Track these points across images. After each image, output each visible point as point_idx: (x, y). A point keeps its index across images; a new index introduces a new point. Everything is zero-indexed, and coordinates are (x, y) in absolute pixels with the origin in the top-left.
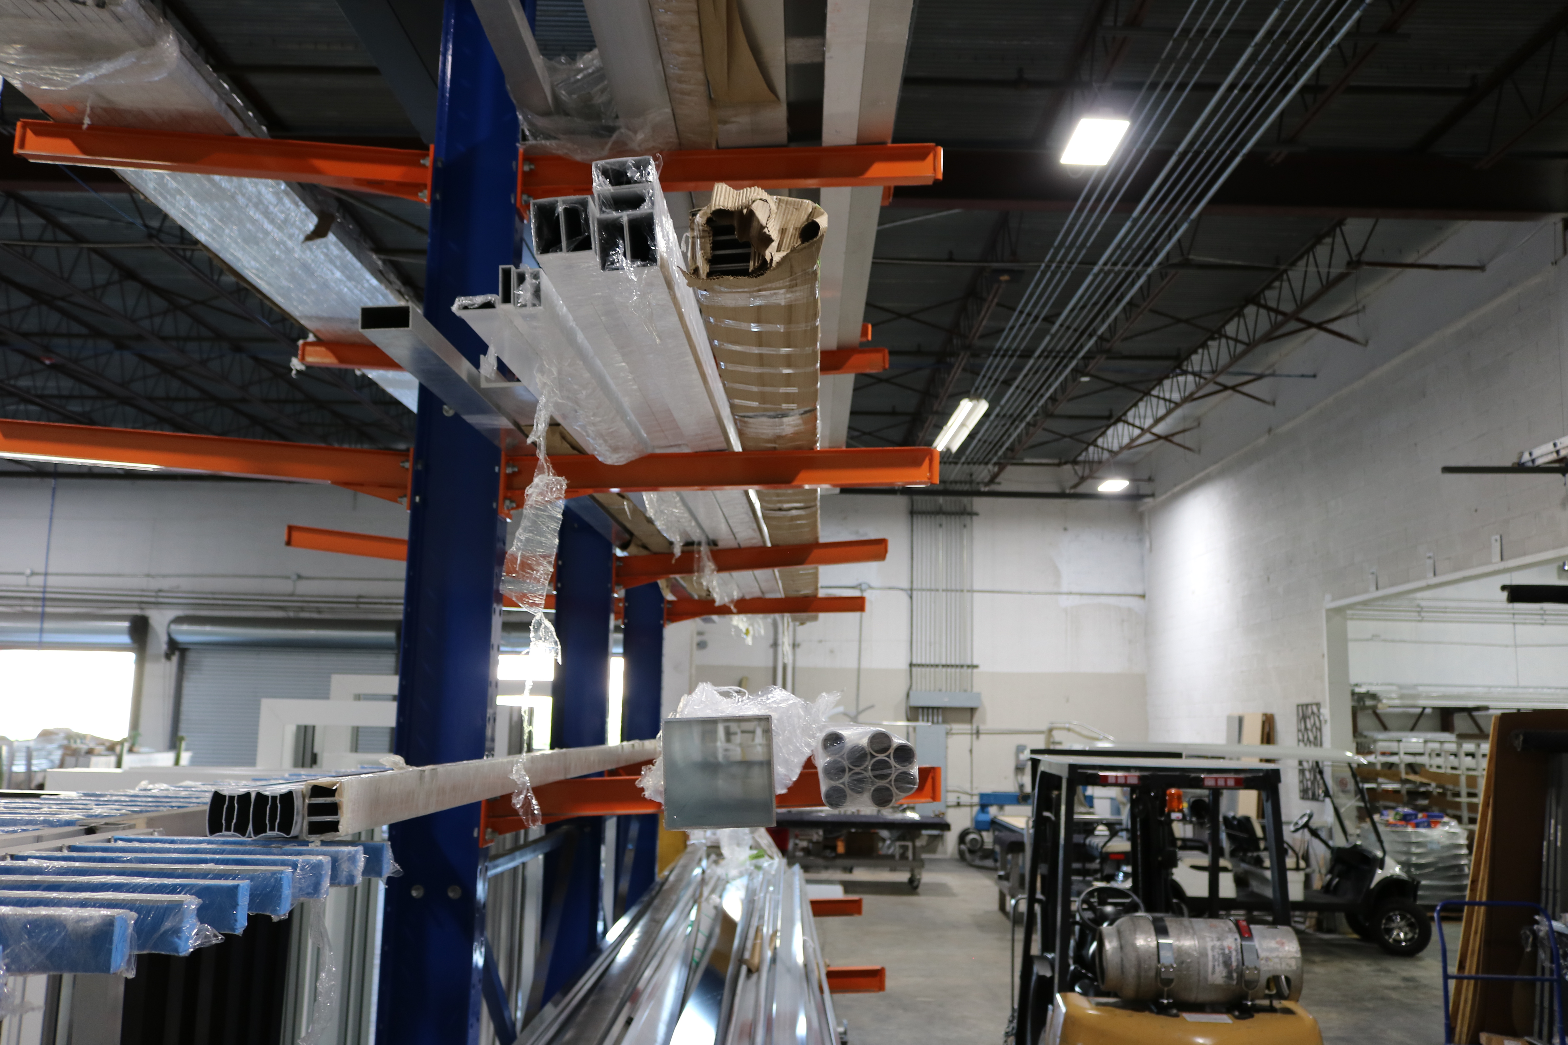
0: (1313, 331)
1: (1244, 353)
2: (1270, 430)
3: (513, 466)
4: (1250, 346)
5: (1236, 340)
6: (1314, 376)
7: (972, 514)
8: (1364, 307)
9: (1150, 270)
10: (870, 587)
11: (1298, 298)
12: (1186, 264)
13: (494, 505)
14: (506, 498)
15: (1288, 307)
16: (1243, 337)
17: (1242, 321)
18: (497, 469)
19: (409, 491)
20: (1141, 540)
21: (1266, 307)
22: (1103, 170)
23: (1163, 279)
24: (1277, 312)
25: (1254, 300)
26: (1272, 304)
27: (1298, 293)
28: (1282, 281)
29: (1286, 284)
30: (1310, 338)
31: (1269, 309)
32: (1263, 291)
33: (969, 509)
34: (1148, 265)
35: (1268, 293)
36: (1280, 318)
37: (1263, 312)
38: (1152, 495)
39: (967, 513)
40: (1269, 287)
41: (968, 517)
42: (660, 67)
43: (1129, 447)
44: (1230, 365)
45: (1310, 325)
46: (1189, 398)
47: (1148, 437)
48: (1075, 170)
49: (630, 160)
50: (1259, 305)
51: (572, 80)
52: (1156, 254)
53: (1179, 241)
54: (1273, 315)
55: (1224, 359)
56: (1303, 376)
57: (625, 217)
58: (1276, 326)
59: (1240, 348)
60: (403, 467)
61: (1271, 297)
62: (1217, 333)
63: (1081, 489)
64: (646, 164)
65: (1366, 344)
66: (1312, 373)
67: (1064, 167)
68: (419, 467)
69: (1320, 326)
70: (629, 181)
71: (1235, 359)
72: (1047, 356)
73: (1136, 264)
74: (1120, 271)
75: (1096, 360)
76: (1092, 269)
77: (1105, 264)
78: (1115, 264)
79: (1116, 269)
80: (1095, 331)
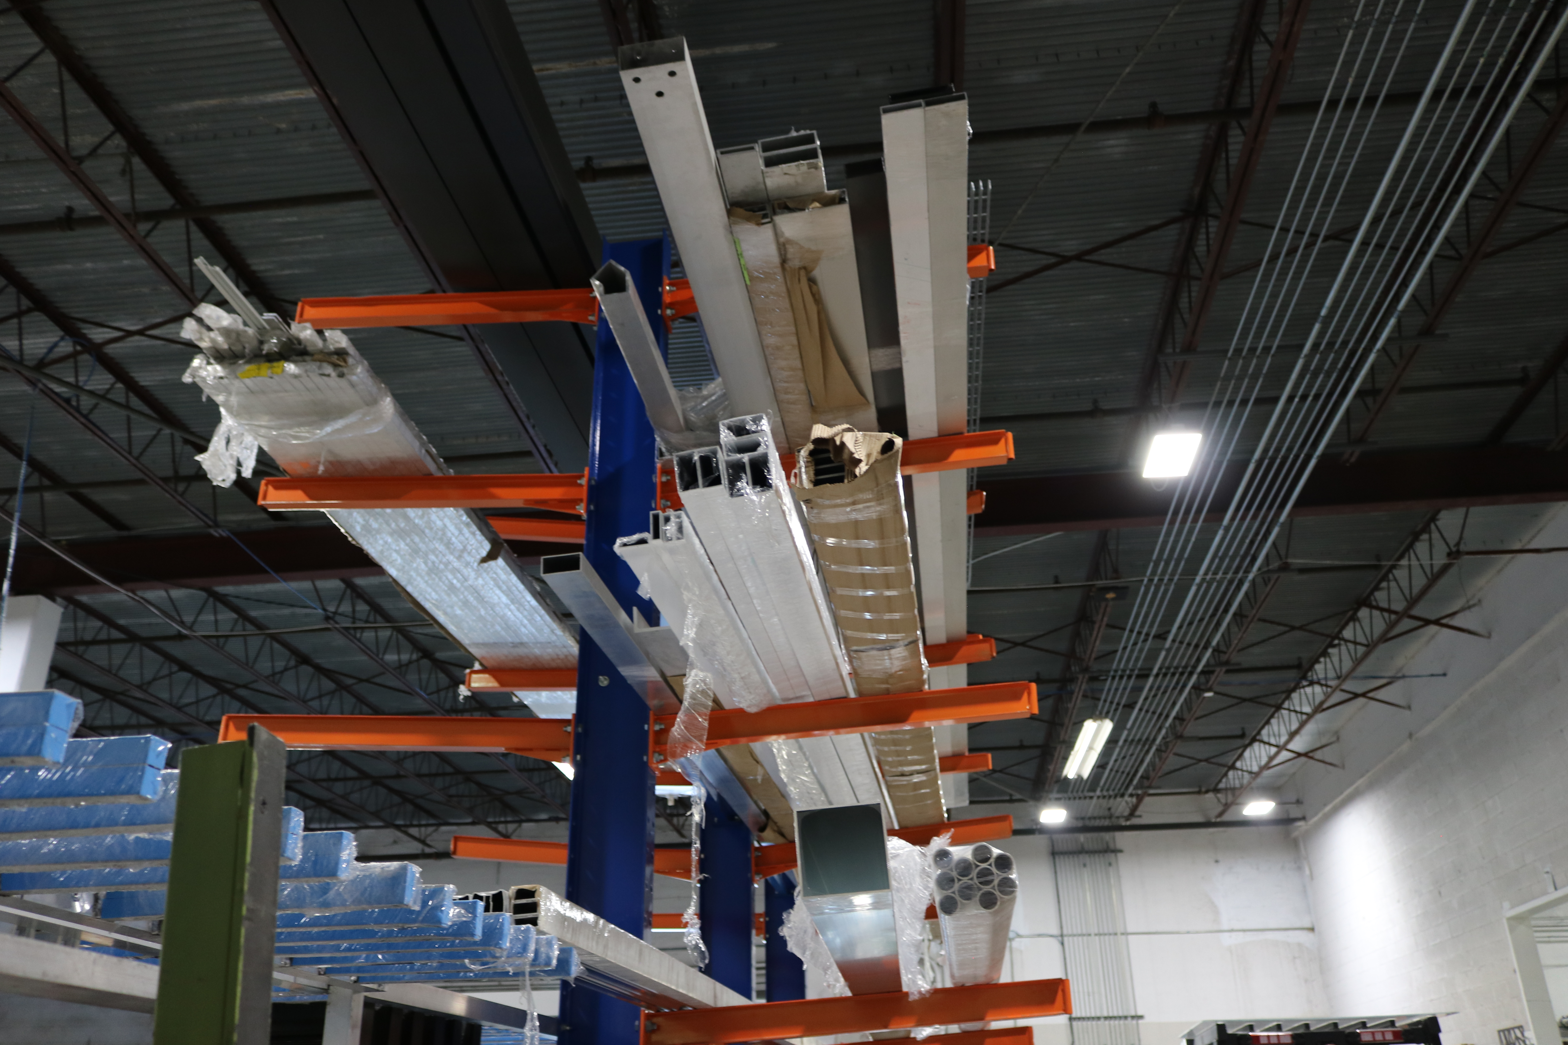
0: (1433, 628)
1: (1366, 655)
3: (660, 724)
4: (1371, 647)
5: (1355, 643)
6: (1445, 675)
7: (1116, 851)
8: (1480, 601)
9: (1251, 576)
11: (1408, 597)
12: (1285, 568)
13: (645, 758)
14: (654, 752)
15: (1399, 606)
16: (1361, 639)
17: (1357, 623)
18: (646, 727)
19: (571, 752)
20: (1300, 869)
21: (1378, 608)
22: (1187, 481)
23: (1266, 584)
24: (1390, 611)
25: (1365, 602)
26: (1384, 605)
27: (1407, 592)
28: (1389, 581)
29: (1393, 584)
30: (1431, 635)
31: (1382, 610)
32: (1372, 593)
33: (1112, 846)
34: (1247, 571)
35: (1377, 594)
36: (1393, 617)
37: (1376, 613)
38: (1303, 819)
39: (1109, 851)
40: (1377, 588)
41: (1113, 855)
42: (769, 382)
43: (1267, 767)
44: (1353, 669)
45: (1427, 622)
46: (1319, 709)
47: (1285, 755)
48: (1159, 483)
49: (748, 418)
50: (1371, 607)
51: (699, 407)
52: (1254, 559)
53: (1274, 544)
54: (1386, 615)
55: (1348, 664)
56: (1432, 675)
57: (746, 458)
58: (1391, 626)
59: (1361, 650)
60: (566, 731)
61: (1380, 597)
62: (1333, 639)
63: (1226, 817)
64: (761, 418)
65: (1489, 636)
66: (1441, 672)
67: (1147, 480)
68: (580, 730)
69: (1437, 622)
70: (748, 432)
71: (1358, 662)
72: (1165, 675)
73: (1236, 572)
74: (1222, 580)
75: (1216, 674)
76: (1194, 579)
77: (1206, 573)
78: (1215, 573)
79: (1218, 577)
80: (1208, 642)
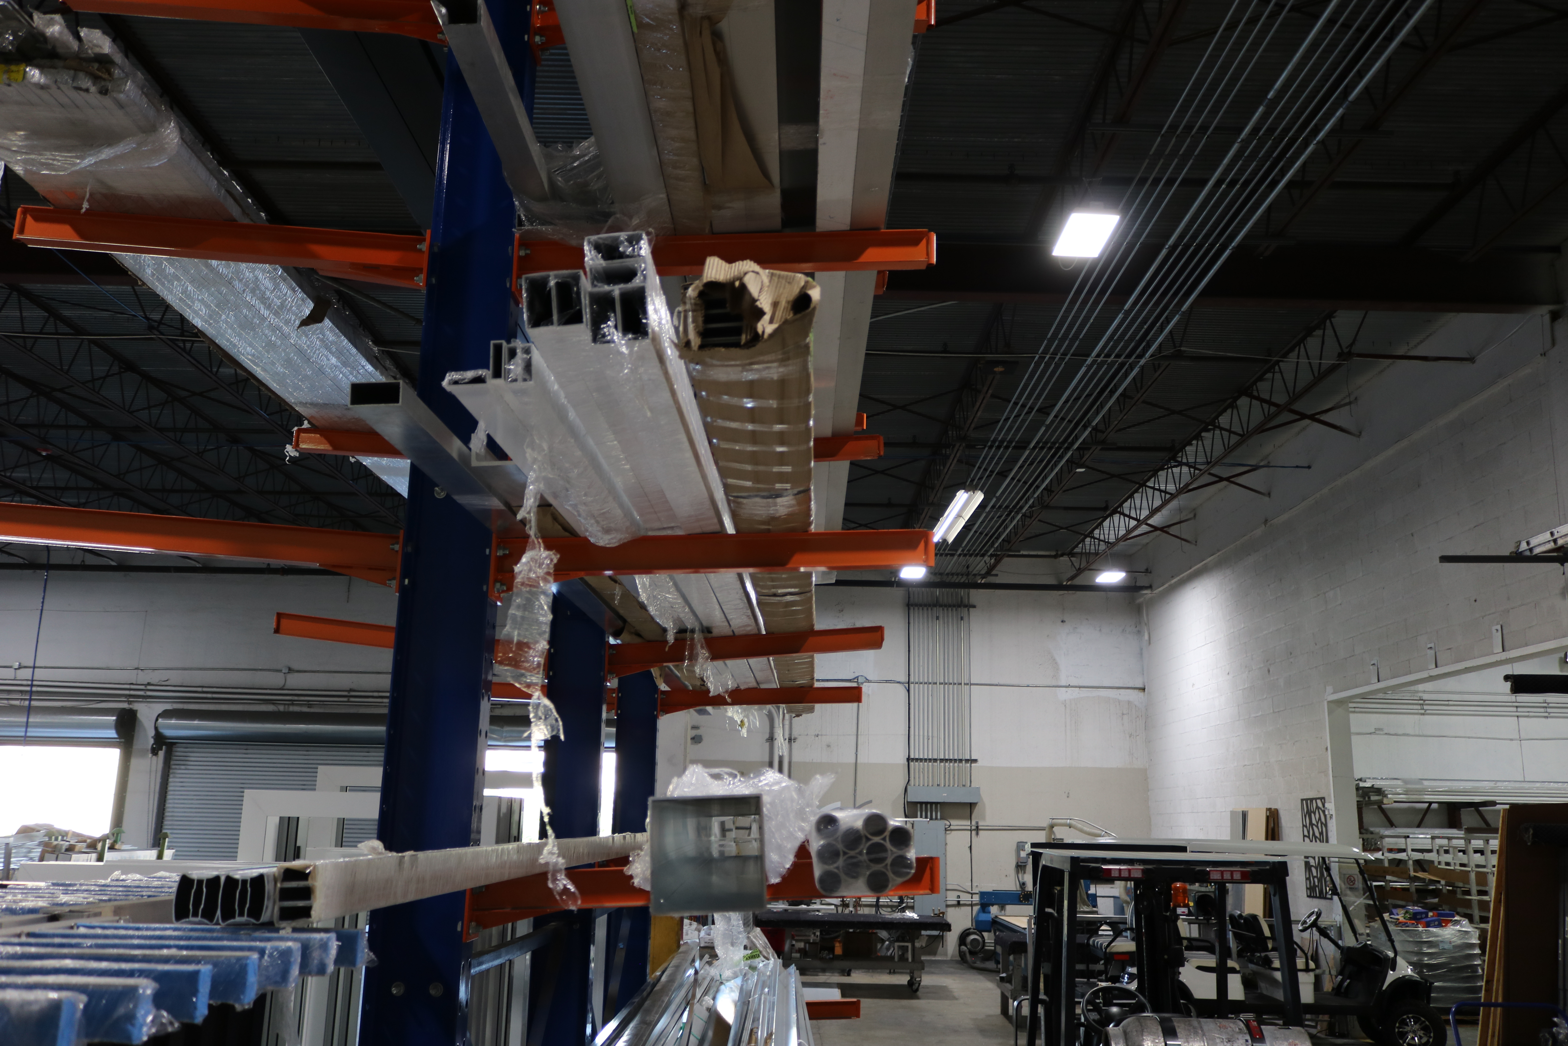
0: (1307, 422)
1: (1238, 445)
2: (1266, 521)
4: (1244, 437)
5: (1230, 432)
6: (1309, 467)
7: (970, 607)
8: (1357, 399)
9: (1143, 362)
10: (868, 681)
11: (1291, 389)
12: (1179, 355)
13: (485, 591)
14: (495, 584)
15: (1280, 398)
16: (1237, 428)
17: (1235, 411)
18: (488, 554)
19: (398, 575)
20: (1139, 633)
21: (1258, 398)
22: (1095, 262)
23: (1156, 371)
24: (1270, 403)
25: (1247, 391)
26: (1266, 396)
27: (1290, 385)
28: (1274, 373)
29: (1278, 376)
30: (1304, 429)
31: (1262, 401)
32: (1255, 383)
33: (966, 602)
34: (1141, 356)
35: (1260, 385)
36: (1273, 409)
37: (1255, 402)
38: (1150, 587)
39: (964, 605)
40: (1261, 378)
41: (966, 610)
43: (1125, 538)
44: (1225, 456)
45: (1303, 416)
46: (1184, 490)
47: (1144, 528)
48: (1067, 261)
49: (624, 236)
50: (1253, 397)
51: (569, 167)
52: (1148, 346)
53: (1170, 333)
54: (1266, 406)
55: (1219, 450)
56: (1297, 467)
58: (1269, 418)
59: (1234, 439)
61: (1263, 388)
62: (1211, 425)
63: (1078, 581)
64: (639, 238)
65: (1359, 434)
66: (1306, 464)
67: (1057, 258)
69: (1312, 417)
70: (623, 255)
71: (1229, 450)
72: (1042, 448)
73: (1129, 356)
74: (1113, 363)
75: (1091, 451)
76: (1086, 360)
77: (1098, 356)
78: (1108, 356)
79: (1110, 360)
80: (1089, 422)
